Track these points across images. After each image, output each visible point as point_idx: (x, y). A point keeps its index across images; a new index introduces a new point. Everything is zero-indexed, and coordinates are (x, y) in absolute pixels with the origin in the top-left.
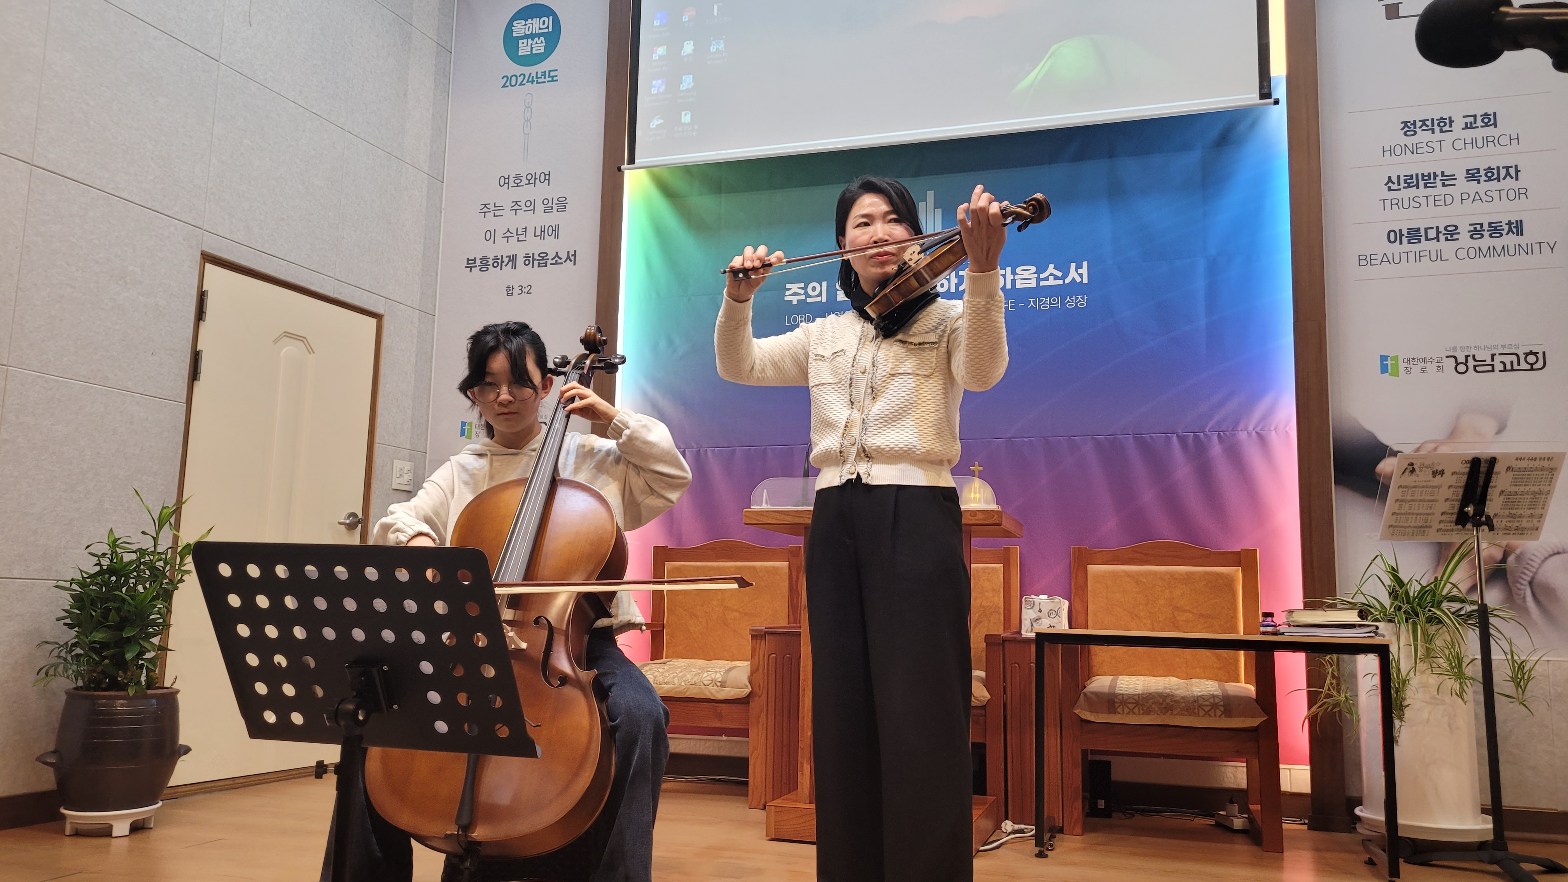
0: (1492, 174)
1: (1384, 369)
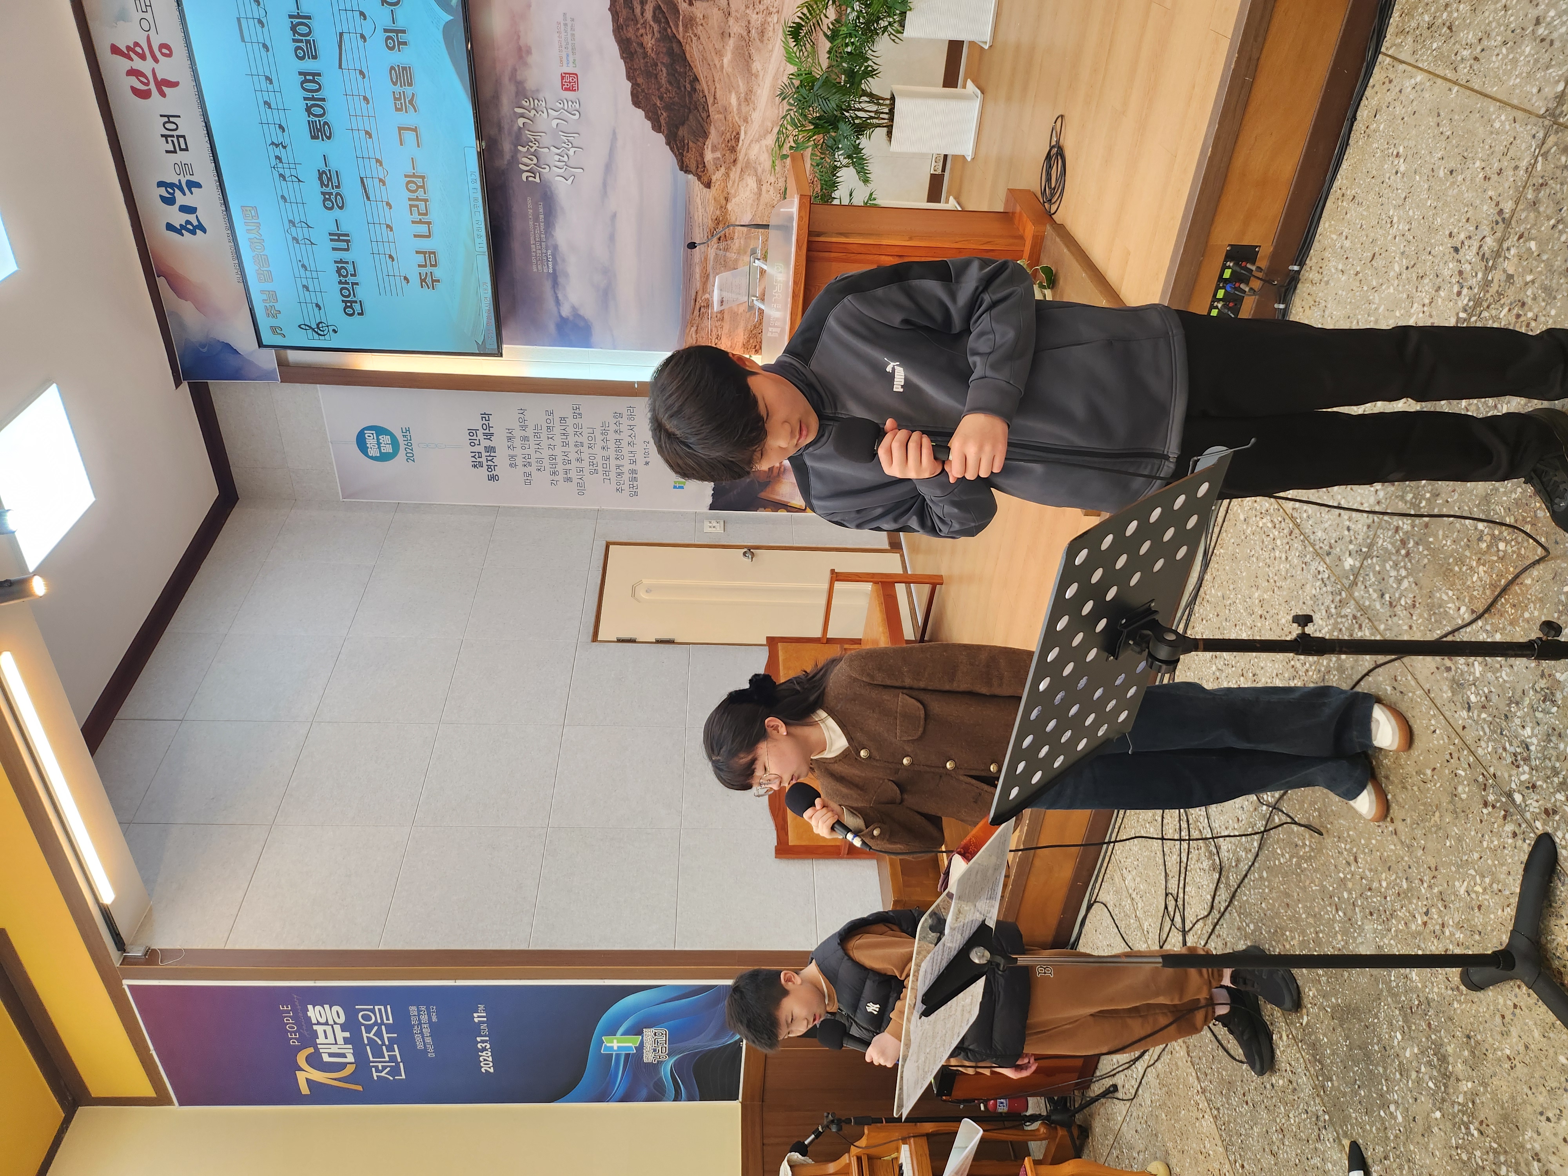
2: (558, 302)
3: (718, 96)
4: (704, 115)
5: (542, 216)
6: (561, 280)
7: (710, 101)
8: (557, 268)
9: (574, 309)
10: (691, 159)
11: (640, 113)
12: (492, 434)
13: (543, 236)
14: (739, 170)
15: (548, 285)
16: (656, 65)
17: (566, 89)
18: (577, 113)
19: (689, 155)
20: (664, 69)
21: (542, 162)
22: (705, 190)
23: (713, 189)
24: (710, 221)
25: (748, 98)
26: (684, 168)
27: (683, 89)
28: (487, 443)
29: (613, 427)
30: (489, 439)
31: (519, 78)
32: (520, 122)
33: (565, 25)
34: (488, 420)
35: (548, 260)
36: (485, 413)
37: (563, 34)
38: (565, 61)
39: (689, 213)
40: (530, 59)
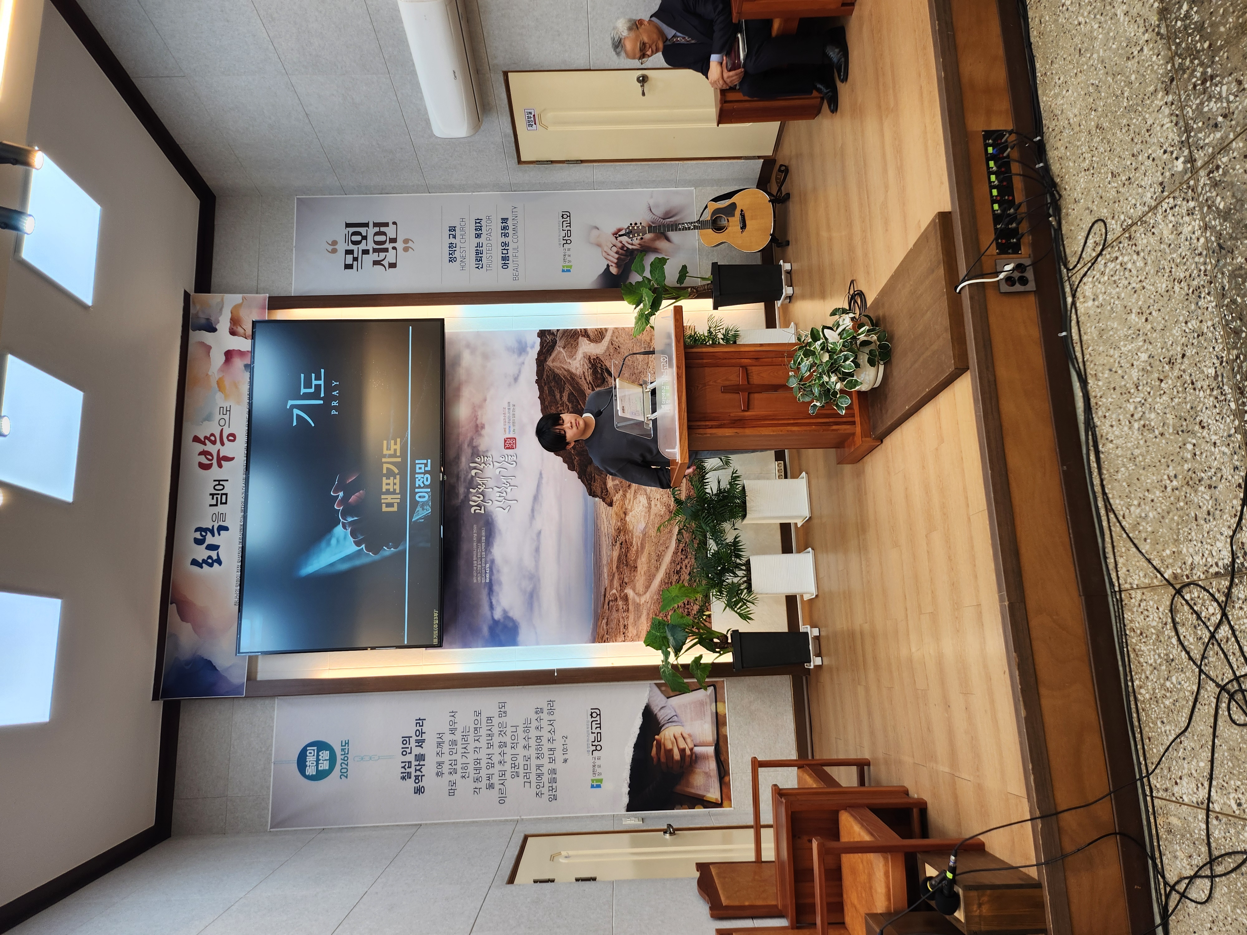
0: (479, 228)
1: (569, 271)
2: (491, 607)
5: (484, 538)
6: (496, 588)
8: (493, 578)
9: (505, 612)
10: (597, 487)
12: (423, 741)
13: (483, 553)
14: (633, 492)
15: (484, 592)
17: (508, 448)
18: (515, 464)
19: (596, 484)
21: (487, 498)
22: (608, 508)
23: (615, 507)
24: (613, 531)
26: (592, 493)
28: (417, 751)
29: (535, 724)
30: (420, 746)
31: (474, 444)
32: (473, 472)
33: (509, 409)
34: (422, 726)
35: (486, 573)
36: (420, 719)
37: (507, 415)
38: (507, 430)
39: (597, 526)
40: (484, 432)
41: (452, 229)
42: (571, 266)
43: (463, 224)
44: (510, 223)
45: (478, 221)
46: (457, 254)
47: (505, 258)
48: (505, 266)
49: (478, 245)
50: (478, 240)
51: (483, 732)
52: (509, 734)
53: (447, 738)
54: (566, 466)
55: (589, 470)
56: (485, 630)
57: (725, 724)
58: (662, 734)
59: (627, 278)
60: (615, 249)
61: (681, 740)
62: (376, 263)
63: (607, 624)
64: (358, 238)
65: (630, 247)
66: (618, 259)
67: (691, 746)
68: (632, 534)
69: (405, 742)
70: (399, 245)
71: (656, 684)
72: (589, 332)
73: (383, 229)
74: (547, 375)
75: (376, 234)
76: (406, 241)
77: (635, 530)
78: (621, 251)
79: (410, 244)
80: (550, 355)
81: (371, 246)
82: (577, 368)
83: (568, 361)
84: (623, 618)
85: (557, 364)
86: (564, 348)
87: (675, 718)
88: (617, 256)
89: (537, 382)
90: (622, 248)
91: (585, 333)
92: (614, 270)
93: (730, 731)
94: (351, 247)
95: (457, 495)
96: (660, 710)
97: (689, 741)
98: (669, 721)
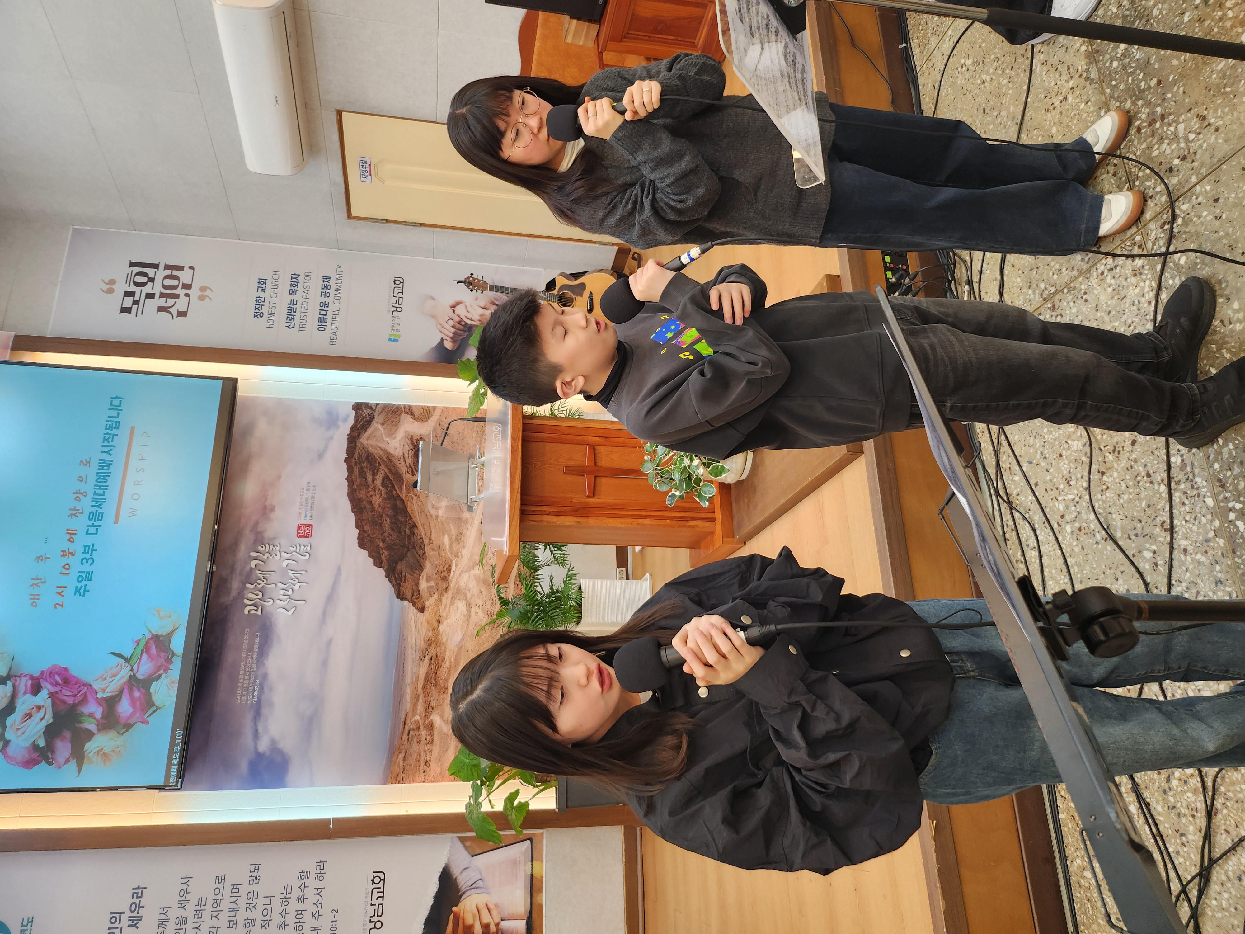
0: (294, 285)
1: (396, 340)
2: (256, 735)
3: (433, 537)
4: (421, 553)
5: (256, 646)
6: (264, 711)
7: (426, 541)
8: (263, 697)
9: (273, 742)
10: (407, 588)
11: (365, 553)
12: (140, 918)
13: (254, 666)
14: (450, 595)
15: (249, 717)
16: (382, 516)
17: (301, 536)
18: (308, 555)
19: (406, 585)
20: (388, 520)
21: (267, 596)
22: (419, 614)
23: (427, 613)
24: (422, 642)
25: (459, 538)
26: (400, 596)
27: (403, 533)
29: (296, 893)
30: (135, 926)
31: (259, 529)
32: (253, 564)
33: (308, 490)
34: (141, 897)
35: (254, 691)
36: (138, 888)
37: (305, 497)
38: (303, 517)
39: (403, 636)
40: (273, 516)
41: (262, 282)
42: (399, 336)
43: (276, 277)
44: (332, 282)
45: (294, 276)
46: (265, 310)
47: (322, 320)
48: (322, 328)
49: (292, 302)
50: (292, 297)
51: (225, 905)
52: (260, 907)
53: (174, 913)
54: (371, 561)
55: (399, 567)
56: (244, 766)
57: (541, 890)
58: (462, 905)
59: (463, 354)
60: (451, 323)
61: (484, 913)
62: (161, 309)
63: (404, 759)
64: (144, 279)
65: (469, 322)
66: (454, 333)
67: (497, 920)
68: (445, 648)
69: (113, 920)
70: (194, 292)
71: (459, 837)
72: (414, 409)
73: (175, 273)
74: (359, 454)
75: (167, 277)
76: (203, 289)
77: (448, 643)
78: (458, 325)
79: (208, 293)
80: (365, 431)
81: (158, 289)
82: (396, 449)
83: (386, 439)
84: (425, 751)
85: (372, 442)
86: (383, 424)
87: (480, 883)
88: (453, 330)
89: (346, 460)
90: (459, 323)
91: (409, 411)
92: (448, 345)
93: (545, 899)
94: (133, 288)
95: (229, 591)
96: (461, 872)
97: (494, 913)
98: (472, 887)
